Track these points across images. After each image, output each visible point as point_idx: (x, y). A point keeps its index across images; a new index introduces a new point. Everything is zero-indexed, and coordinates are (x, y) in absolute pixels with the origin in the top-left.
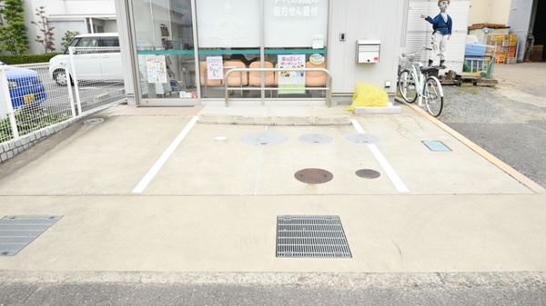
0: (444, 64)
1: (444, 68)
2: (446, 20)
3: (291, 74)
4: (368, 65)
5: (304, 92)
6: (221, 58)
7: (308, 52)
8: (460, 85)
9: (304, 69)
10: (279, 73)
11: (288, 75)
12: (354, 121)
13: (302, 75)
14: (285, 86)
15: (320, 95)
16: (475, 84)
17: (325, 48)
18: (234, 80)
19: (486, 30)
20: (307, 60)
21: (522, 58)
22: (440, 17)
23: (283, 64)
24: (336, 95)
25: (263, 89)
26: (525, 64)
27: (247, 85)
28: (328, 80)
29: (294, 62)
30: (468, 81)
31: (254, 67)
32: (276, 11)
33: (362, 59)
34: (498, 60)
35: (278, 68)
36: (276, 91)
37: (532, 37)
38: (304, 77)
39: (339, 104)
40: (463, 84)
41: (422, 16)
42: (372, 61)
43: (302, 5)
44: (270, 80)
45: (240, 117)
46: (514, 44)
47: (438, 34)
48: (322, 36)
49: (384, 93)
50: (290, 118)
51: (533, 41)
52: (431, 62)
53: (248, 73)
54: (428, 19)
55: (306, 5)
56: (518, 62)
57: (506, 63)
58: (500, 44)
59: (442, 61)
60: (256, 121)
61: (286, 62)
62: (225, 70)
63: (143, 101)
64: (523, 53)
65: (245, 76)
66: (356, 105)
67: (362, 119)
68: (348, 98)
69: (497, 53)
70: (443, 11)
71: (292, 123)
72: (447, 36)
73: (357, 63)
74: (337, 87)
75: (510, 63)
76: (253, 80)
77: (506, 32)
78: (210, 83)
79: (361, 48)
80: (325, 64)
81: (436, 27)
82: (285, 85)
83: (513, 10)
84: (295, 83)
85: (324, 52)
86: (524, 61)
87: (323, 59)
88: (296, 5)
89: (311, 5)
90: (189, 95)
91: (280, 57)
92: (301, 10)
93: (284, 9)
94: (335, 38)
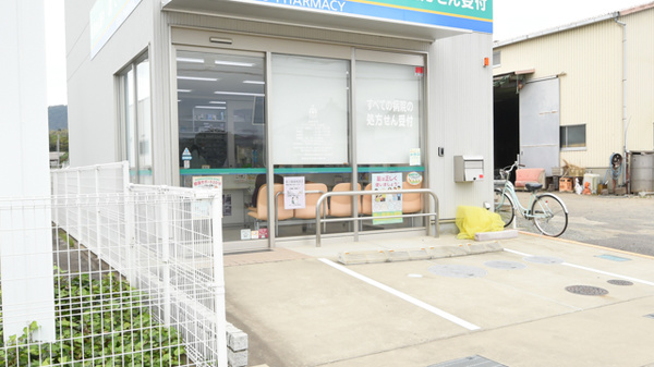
3: (388, 197)
5: (401, 221)
6: (303, 178)
7: (404, 169)
9: (401, 190)
10: (374, 197)
11: (383, 200)
13: (399, 198)
14: (380, 213)
17: (423, 165)
20: (404, 179)
23: (377, 185)
25: (356, 219)
29: (390, 183)
31: (341, 190)
32: (370, 119)
33: (469, 177)
35: (372, 191)
36: (371, 221)
38: (401, 201)
42: (478, 179)
43: (397, 114)
48: (419, 151)
50: (445, 249)
55: (401, 113)
60: (411, 256)
61: (381, 182)
68: (455, 227)
78: (285, 214)
79: (466, 165)
80: (423, 184)
82: (384, 212)
84: (391, 210)
85: (423, 169)
87: (421, 178)
88: (392, 113)
89: (406, 114)
90: (255, 234)
91: (374, 176)
92: (397, 118)
93: (379, 116)
94: (433, 152)
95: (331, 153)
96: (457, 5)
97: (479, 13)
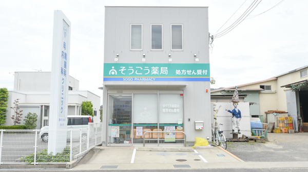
0: (240, 132)
1: (240, 133)
2: (237, 111)
3: (170, 134)
4: (199, 130)
5: (175, 141)
6: (142, 127)
7: (176, 125)
8: (248, 141)
9: (175, 132)
10: (165, 133)
11: (168, 134)
12: (195, 151)
15: (181, 142)
16: (255, 141)
17: (183, 124)
18: (147, 136)
19: (275, 114)
20: (176, 128)
21: (297, 130)
22: (234, 110)
24: (188, 143)
25: (158, 139)
26: (299, 133)
27: (152, 138)
28: (184, 136)
29: (171, 129)
30: (252, 139)
31: (155, 131)
32: (164, 110)
33: (197, 128)
34: (284, 131)
35: (165, 131)
36: (164, 140)
37: (300, 118)
38: (175, 135)
39: (189, 146)
40: (250, 141)
41: (226, 110)
42: (201, 129)
43: (173, 108)
44: (161, 136)
45: (152, 149)
46: (291, 122)
47: (234, 118)
48: (181, 119)
49: (207, 141)
50: (171, 149)
51: (301, 120)
52: (233, 130)
53: (152, 133)
54: (229, 111)
55: (175, 108)
56: (295, 132)
57: (288, 133)
58: (283, 122)
59: (239, 130)
60: (158, 150)
61: (168, 129)
62: (143, 132)
63: (108, 145)
64: (297, 127)
65: (151, 135)
66: (196, 145)
67: (198, 150)
68: (192, 143)
69: (283, 127)
70: (236, 108)
71: (172, 151)
72: (239, 119)
73: (195, 130)
74: (188, 139)
75: (291, 133)
76: (154, 136)
77: (286, 115)
78: (136, 137)
79: (196, 124)
80: (183, 130)
81: (234, 115)
82: (167, 138)
83: (288, 103)
84: (171, 138)
85: (182, 125)
86: (299, 132)
87: (182, 128)
88: (171, 108)
89: (177, 108)
90: (128, 142)
91: (165, 127)
92: (173, 110)
93: (167, 109)
94: (186, 120)
95: (152, 120)
96: (195, 74)
97: (205, 75)
